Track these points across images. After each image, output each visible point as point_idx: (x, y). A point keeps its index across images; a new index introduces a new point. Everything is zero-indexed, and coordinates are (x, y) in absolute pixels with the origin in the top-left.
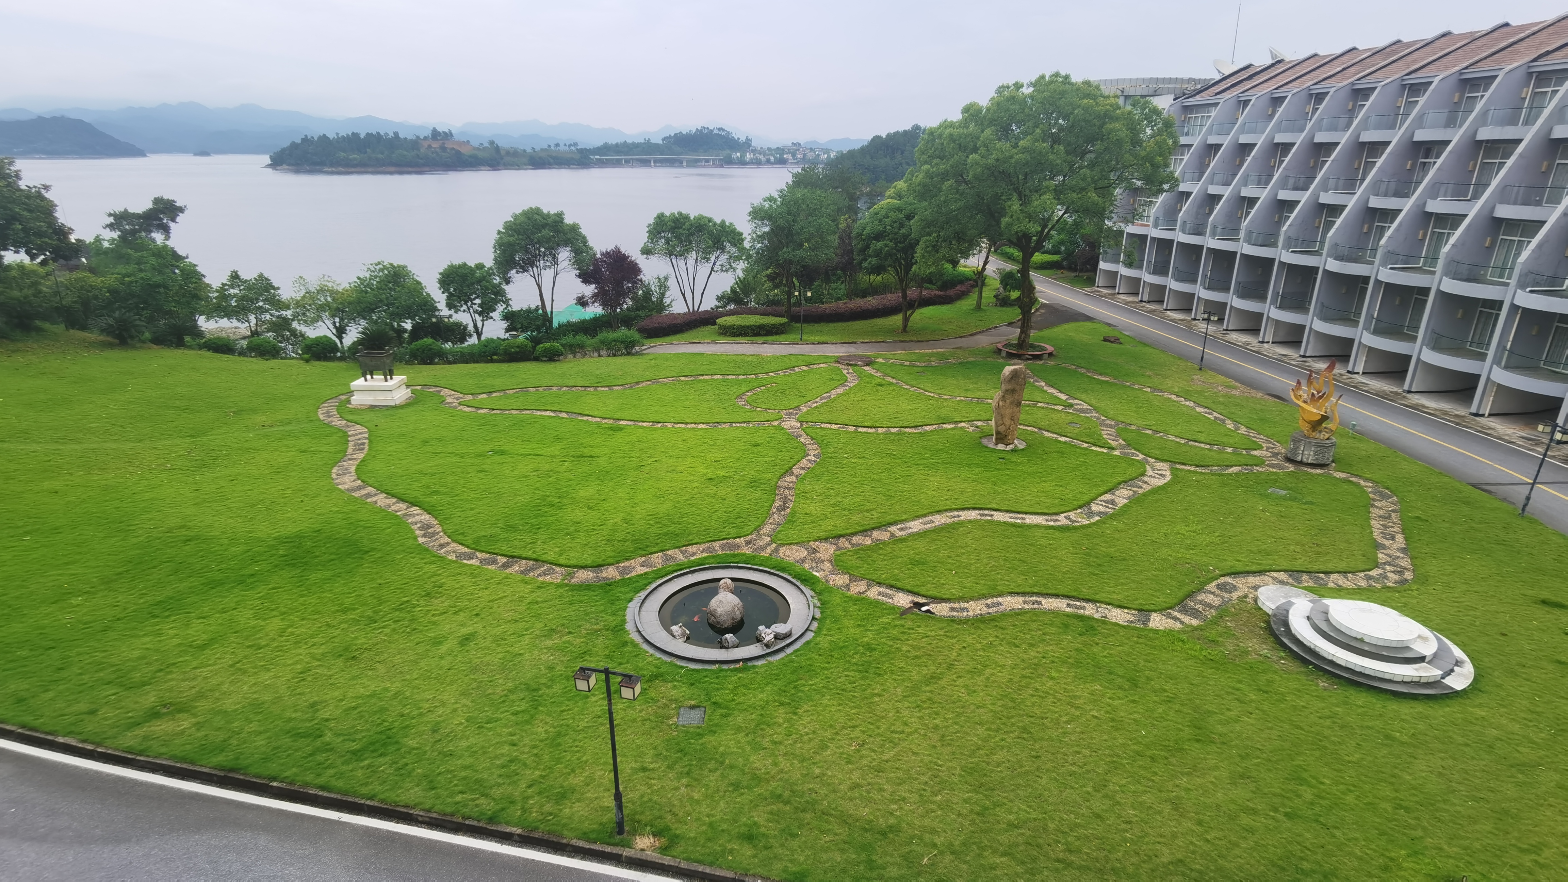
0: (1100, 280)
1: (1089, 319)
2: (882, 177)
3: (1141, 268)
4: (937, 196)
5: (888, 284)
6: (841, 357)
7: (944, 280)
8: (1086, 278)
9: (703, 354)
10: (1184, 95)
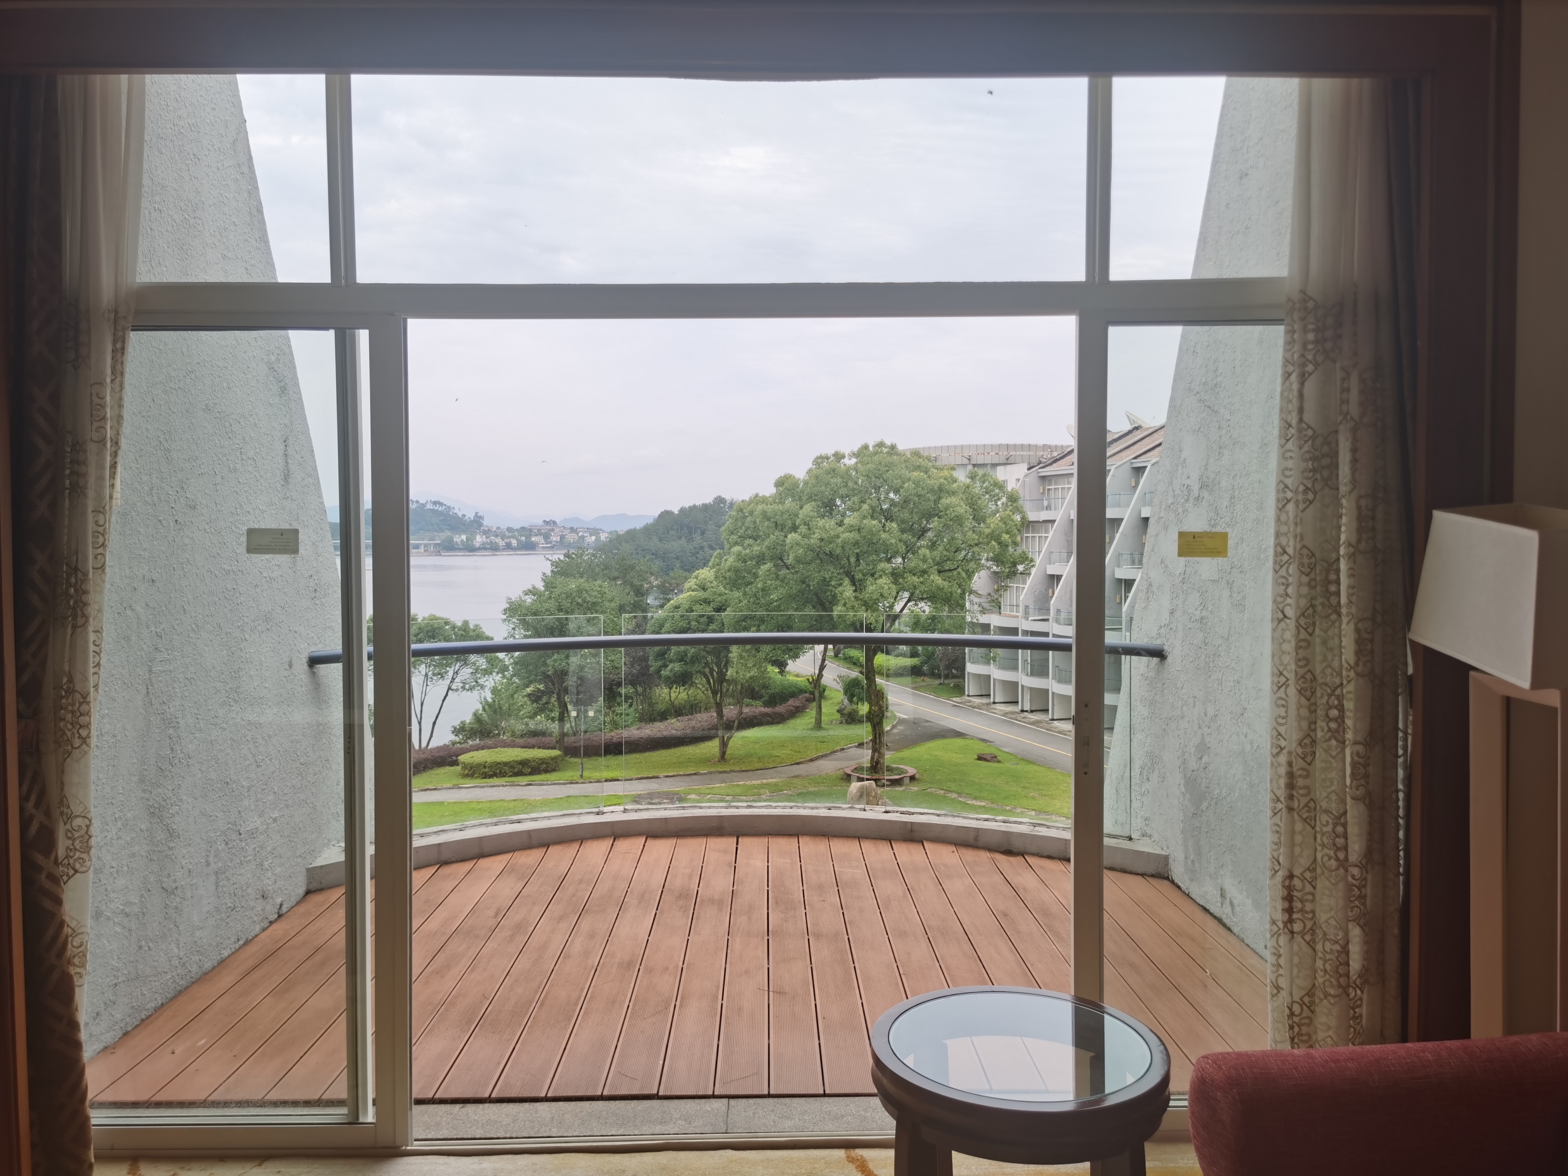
0: (971, 687)
1: (959, 734)
2: (677, 565)
3: (1015, 668)
4: (752, 583)
5: (695, 700)
6: (639, 796)
7: (770, 692)
8: (952, 685)
9: (443, 803)
10: (1038, 464)
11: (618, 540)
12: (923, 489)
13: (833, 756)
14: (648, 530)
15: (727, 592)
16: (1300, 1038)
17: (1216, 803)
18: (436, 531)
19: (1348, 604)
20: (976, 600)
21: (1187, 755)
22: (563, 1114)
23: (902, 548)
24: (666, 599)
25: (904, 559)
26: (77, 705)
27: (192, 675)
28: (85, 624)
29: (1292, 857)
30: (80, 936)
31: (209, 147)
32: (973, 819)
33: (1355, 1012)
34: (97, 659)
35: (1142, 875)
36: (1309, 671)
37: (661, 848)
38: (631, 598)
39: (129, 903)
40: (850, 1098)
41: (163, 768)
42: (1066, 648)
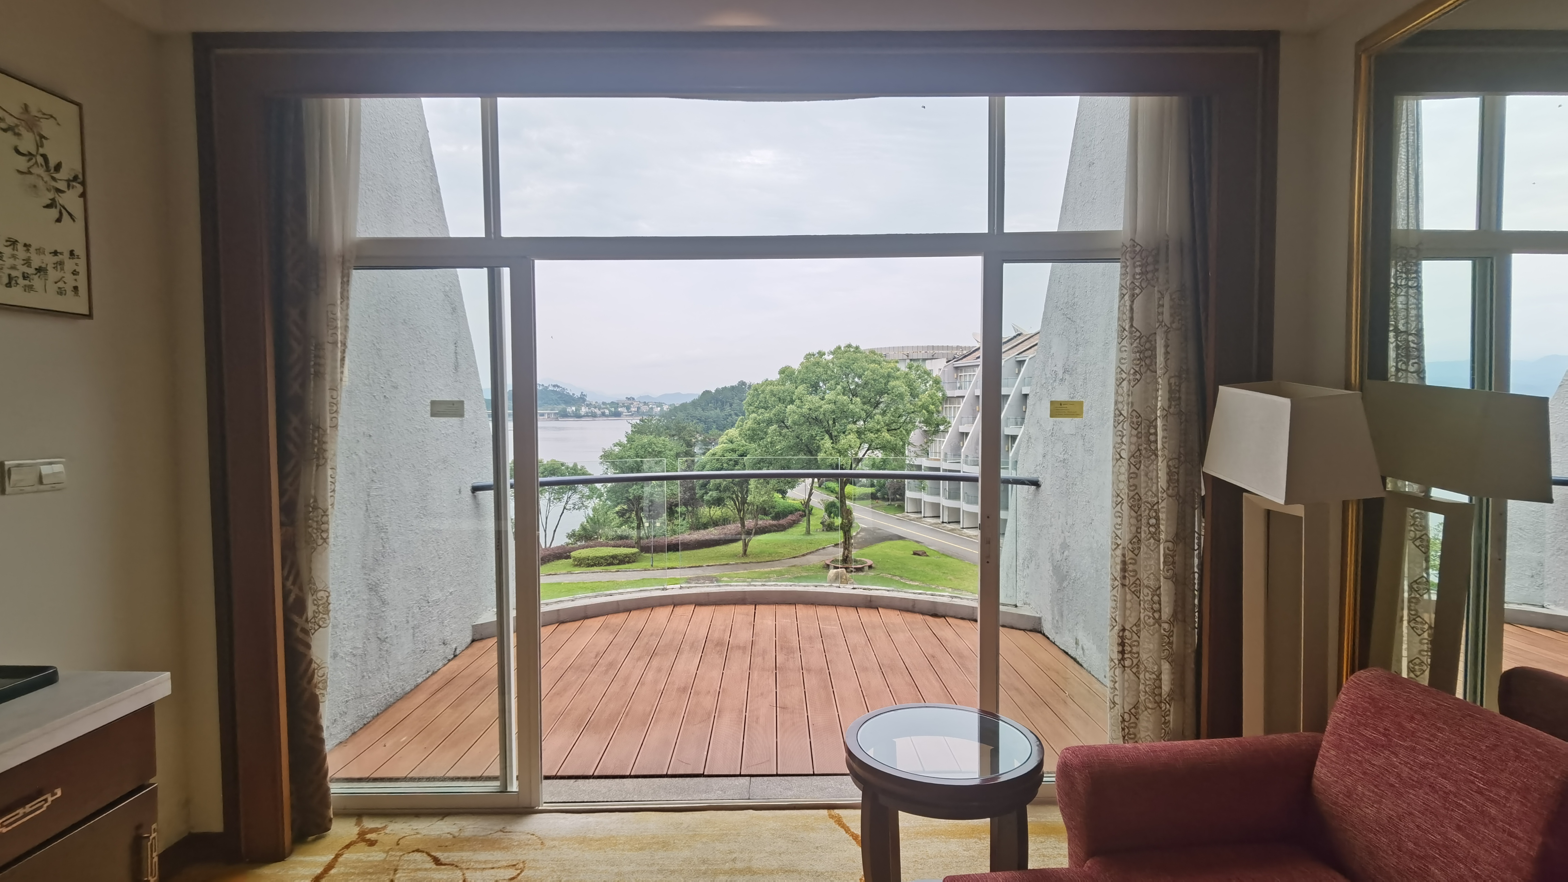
0: (908, 506)
1: (901, 538)
2: (714, 427)
3: (939, 494)
4: (764, 438)
5: (727, 515)
6: (690, 579)
7: (776, 510)
8: (896, 505)
9: (561, 583)
10: (954, 359)
11: (674, 410)
12: (877, 376)
13: (818, 553)
14: (694, 403)
15: (747, 444)
16: (1129, 736)
17: (1073, 583)
18: (555, 404)
19: (1162, 449)
20: (912, 449)
21: (1054, 550)
22: (641, 786)
23: (864, 415)
24: (707, 449)
25: (864, 422)
26: (320, 517)
27: (396, 498)
28: (325, 464)
29: (1124, 617)
30: (323, 669)
31: (404, 148)
32: (911, 593)
33: (1165, 719)
34: (333, 487)
35: (1024, 630)
36: (1137, 493)
37: (705, 612)
38: (684, 448)
39: (355, 648)
40: (830, 777)
41: (377, 558)
42: (974, 480)
